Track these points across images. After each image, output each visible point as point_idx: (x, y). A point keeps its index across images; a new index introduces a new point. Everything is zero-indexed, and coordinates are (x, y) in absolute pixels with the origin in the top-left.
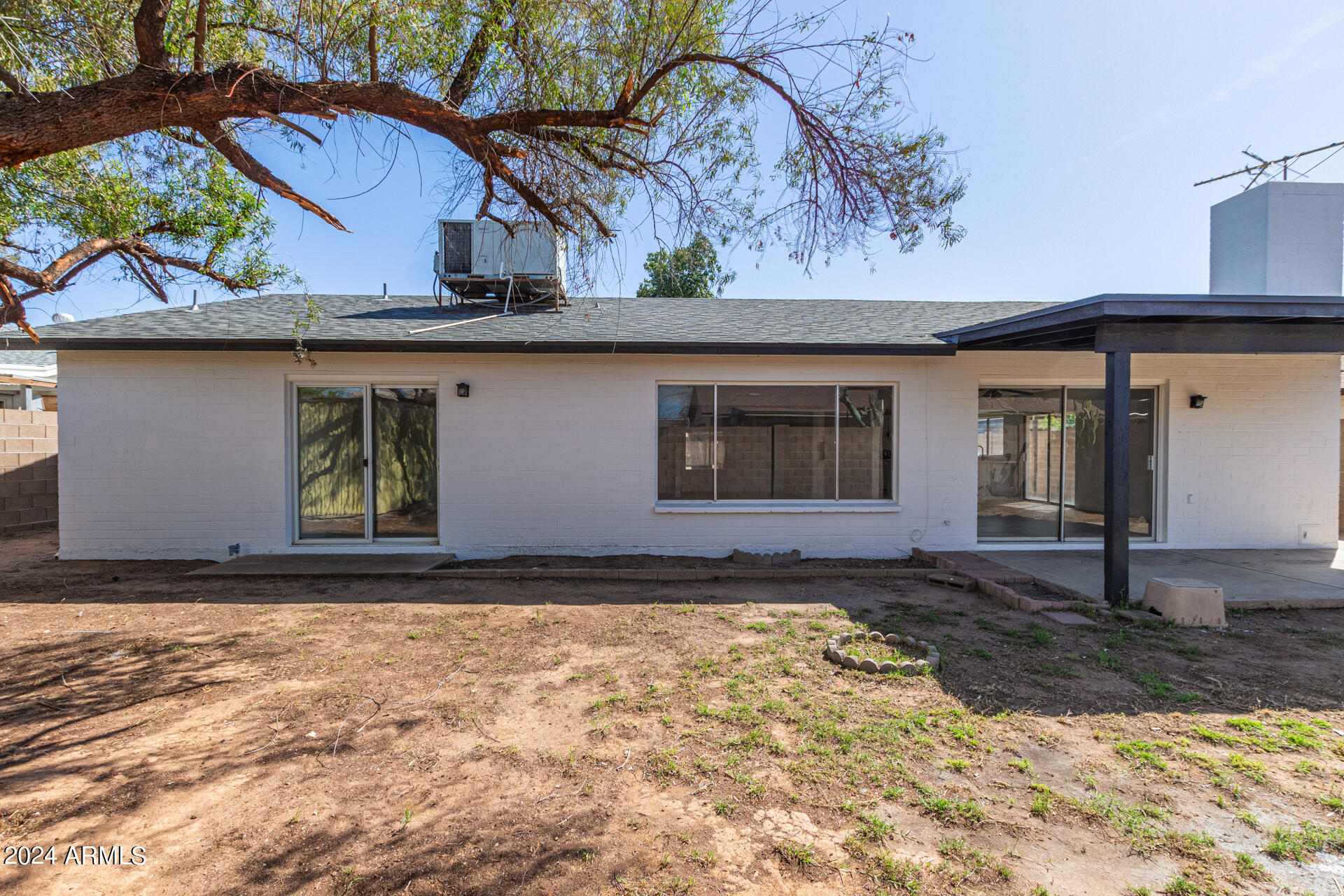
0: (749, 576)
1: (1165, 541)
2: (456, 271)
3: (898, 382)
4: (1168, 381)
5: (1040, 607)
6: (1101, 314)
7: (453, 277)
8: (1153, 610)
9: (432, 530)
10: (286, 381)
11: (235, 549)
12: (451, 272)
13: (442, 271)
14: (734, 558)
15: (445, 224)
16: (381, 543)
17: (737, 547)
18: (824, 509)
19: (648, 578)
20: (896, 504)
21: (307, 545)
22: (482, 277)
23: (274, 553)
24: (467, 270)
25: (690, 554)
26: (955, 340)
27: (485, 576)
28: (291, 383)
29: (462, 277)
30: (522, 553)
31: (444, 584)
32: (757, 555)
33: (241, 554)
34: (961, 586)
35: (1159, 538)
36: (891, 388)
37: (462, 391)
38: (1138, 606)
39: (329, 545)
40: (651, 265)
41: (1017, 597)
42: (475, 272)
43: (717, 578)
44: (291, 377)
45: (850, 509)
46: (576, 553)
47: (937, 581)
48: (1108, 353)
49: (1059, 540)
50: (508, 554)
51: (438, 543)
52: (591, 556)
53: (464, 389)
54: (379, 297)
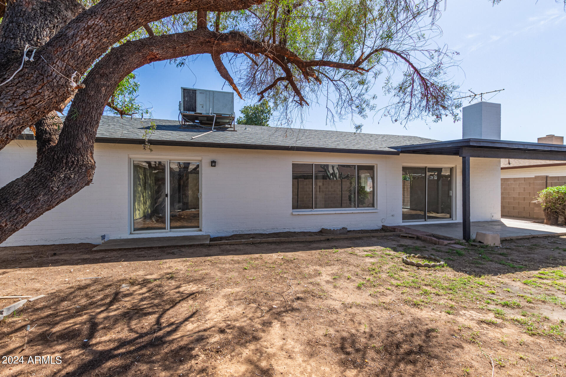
0: (339, 238)
1: (456, 219)
2: (189, 110)
3: (377, 164)
4: (456, 166)
5: (447, 243)
6: (469, 144)
7: (188, 113)
8: (480, 242)
9: (196, 225)
10: (128, 158)
11: (103, 237)
12: (187, 111)
13: (182, 110)
14: (322, 232)
15: (184, 89)
16: (173, 231)
17: (323, 227)
18: (354, 212)
19: (303, 240)
20: (376, 209)
21: (138, 234)
22: (201, 114)
23: (122, 238)
24: (194, 110)
25: (305, 231)
26: (400, 150)
27: (237, 243)
28: (130, 159)
29: (192, 113)
30: (238, 233)
31: (224, 247)
32: (330, 230)
33: (106, 240)
34: (414, 238)
35: (454, 219)
36: (374, 166)
37: (213, 164)
38: (474, 241)
39: (149, 233)
40: (244, 111)
41: (438, 240)
42: (198, 111)
43: (328, 239)
44: (131, 156)
45: (363, 211)
46: (261, 232)
47: (404, 236)
48: (463, 157)
49: (425, 221)
50: (232, 234)
51: (201, 230)
52: (267, 233)
53: (213, 163)
54: (140, 119)
